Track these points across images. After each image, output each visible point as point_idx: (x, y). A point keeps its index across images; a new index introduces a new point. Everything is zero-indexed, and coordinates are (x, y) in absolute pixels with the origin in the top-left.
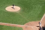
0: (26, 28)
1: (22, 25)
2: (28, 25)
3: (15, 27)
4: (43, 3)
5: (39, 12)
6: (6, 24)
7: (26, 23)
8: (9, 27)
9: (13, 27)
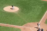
0: (24, 29)
1: (20, 26)
2: (27, 26)
3: (13, 28)
4: (43, 4)
5: (38, 13)
6: (4, 25)
7: (24, 24)
8: (7, 28)
9: (11, 28)
